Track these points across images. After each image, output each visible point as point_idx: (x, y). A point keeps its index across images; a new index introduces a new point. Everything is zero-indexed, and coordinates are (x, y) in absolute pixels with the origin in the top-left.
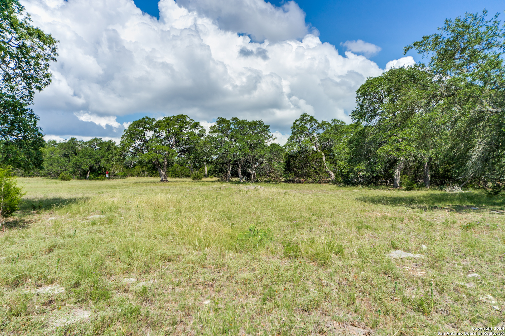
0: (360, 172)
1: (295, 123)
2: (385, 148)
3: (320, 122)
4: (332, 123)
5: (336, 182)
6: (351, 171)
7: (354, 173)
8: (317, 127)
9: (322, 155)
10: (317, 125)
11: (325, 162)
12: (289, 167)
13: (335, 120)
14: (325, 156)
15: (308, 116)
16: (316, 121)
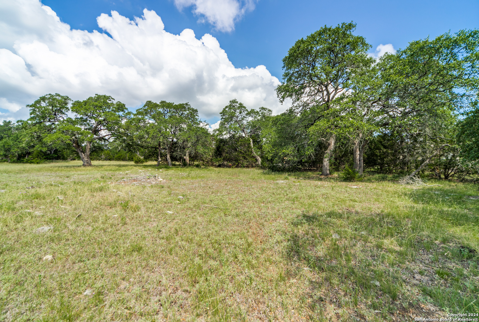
0: (286, 156)
1: (224, 109)
2: (322, 124)
3: (249, 110)
4: (260, 111)
5: (263, 167)
6: (276, 155)
7: (279, 158)
8: (247, 114)
9: (249, 141)
10: (246, 112)
11: (252, 147)
12: (219, 152)
13: (263, 108)
14: (254, 142)
15: (237, 102)
16: (245, 107)
